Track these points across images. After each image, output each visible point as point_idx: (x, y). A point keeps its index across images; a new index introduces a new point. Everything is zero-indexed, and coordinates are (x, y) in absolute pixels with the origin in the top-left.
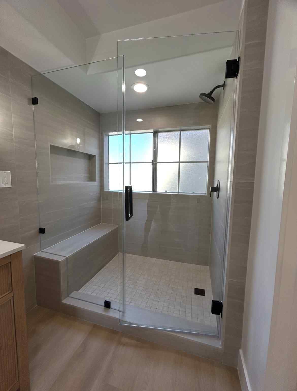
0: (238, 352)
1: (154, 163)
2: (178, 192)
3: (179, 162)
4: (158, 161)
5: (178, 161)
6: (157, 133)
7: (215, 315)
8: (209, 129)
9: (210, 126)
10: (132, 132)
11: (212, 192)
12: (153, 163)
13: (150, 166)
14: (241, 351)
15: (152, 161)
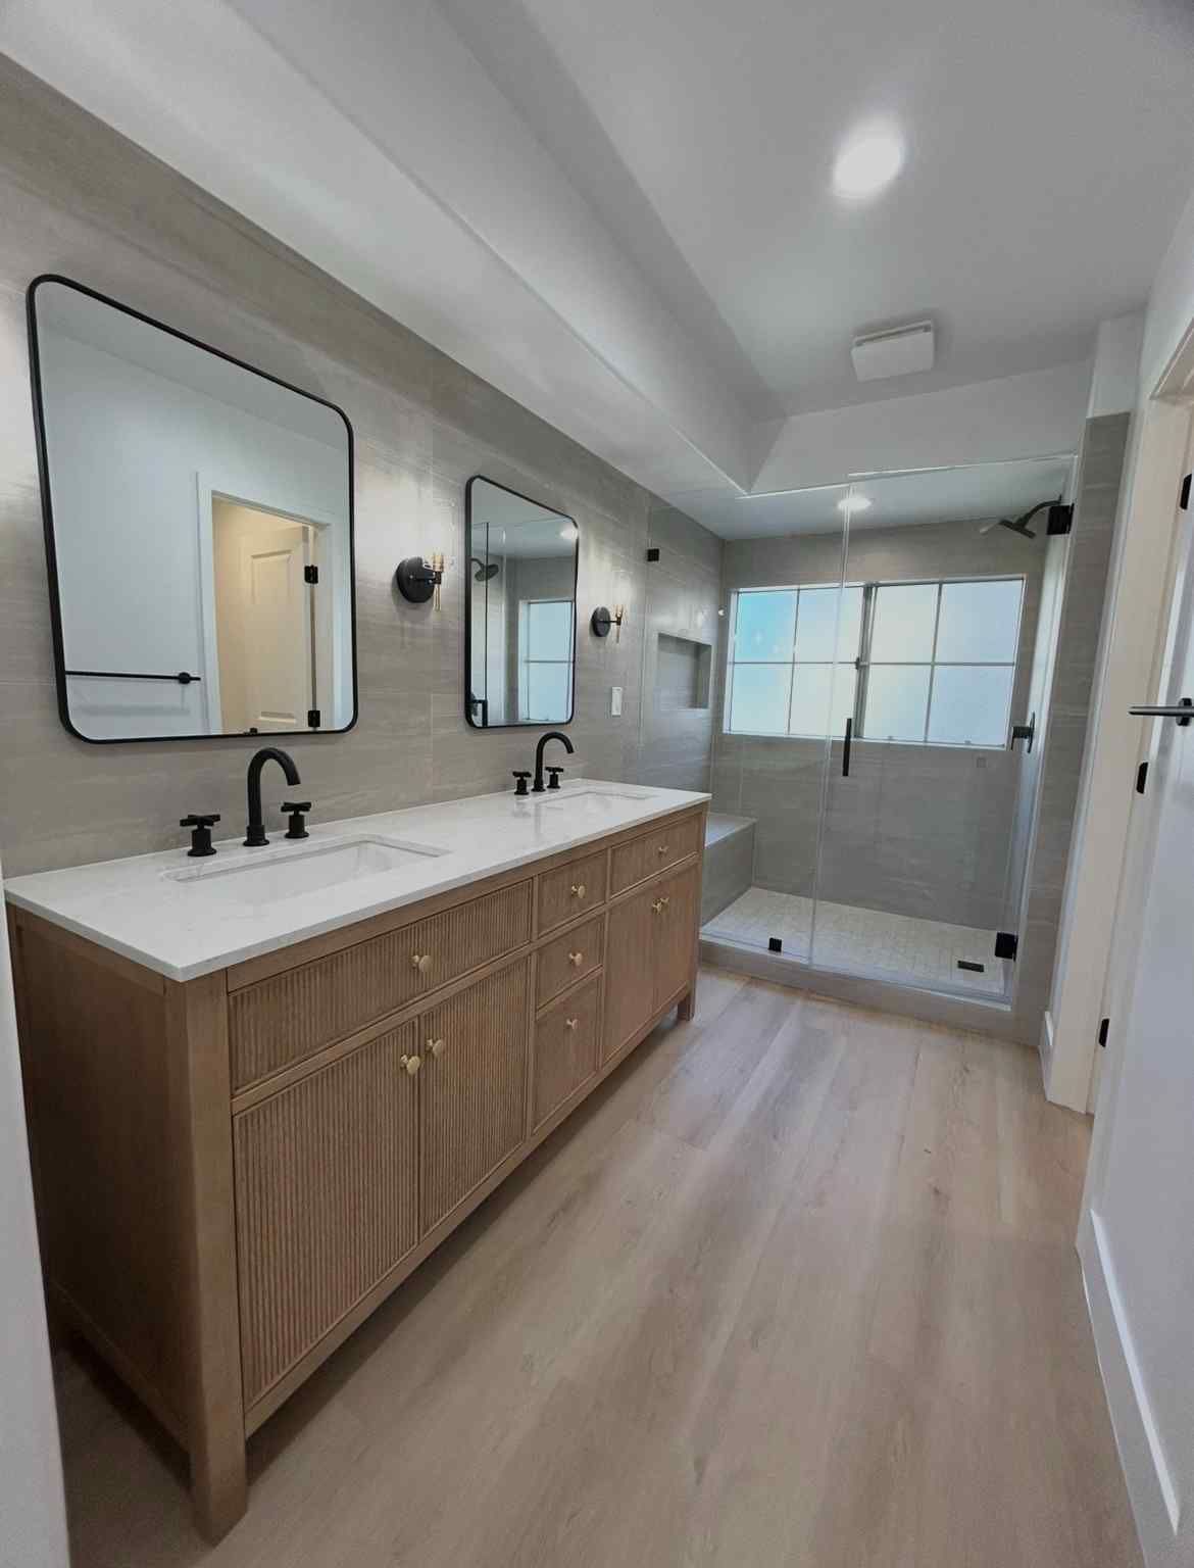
0: (1042, 1018)
1: (861, 665)
2: (926, 741)
3: (933, 664)
4: (873, 660)
5: (930, 660)
6: (874, 589)
7: (1000, 959)
8: (1022, 579)
9: (1025, 576)
10: (802, 587)
11: (1016, 740)
12: (858, 663)
13: (852, 673)
14: (1047, 1015)
15: (858, 659)
